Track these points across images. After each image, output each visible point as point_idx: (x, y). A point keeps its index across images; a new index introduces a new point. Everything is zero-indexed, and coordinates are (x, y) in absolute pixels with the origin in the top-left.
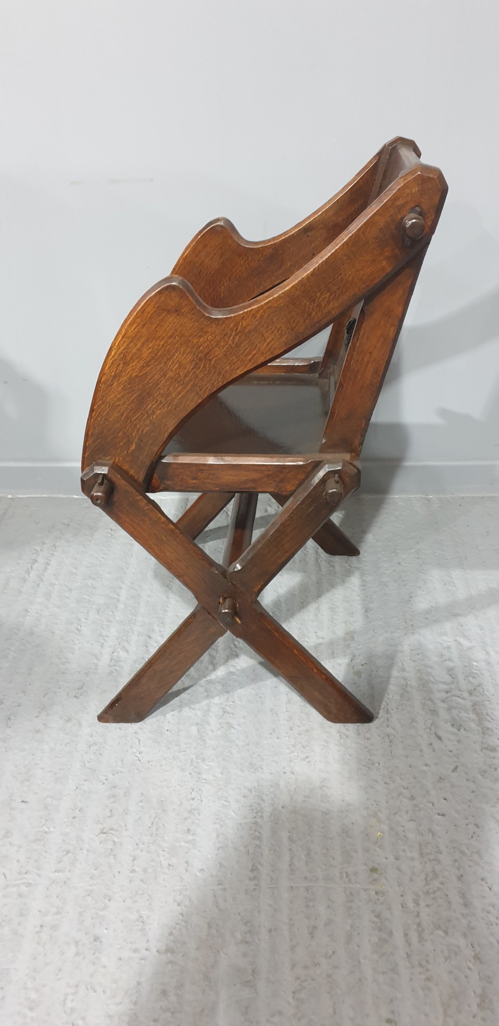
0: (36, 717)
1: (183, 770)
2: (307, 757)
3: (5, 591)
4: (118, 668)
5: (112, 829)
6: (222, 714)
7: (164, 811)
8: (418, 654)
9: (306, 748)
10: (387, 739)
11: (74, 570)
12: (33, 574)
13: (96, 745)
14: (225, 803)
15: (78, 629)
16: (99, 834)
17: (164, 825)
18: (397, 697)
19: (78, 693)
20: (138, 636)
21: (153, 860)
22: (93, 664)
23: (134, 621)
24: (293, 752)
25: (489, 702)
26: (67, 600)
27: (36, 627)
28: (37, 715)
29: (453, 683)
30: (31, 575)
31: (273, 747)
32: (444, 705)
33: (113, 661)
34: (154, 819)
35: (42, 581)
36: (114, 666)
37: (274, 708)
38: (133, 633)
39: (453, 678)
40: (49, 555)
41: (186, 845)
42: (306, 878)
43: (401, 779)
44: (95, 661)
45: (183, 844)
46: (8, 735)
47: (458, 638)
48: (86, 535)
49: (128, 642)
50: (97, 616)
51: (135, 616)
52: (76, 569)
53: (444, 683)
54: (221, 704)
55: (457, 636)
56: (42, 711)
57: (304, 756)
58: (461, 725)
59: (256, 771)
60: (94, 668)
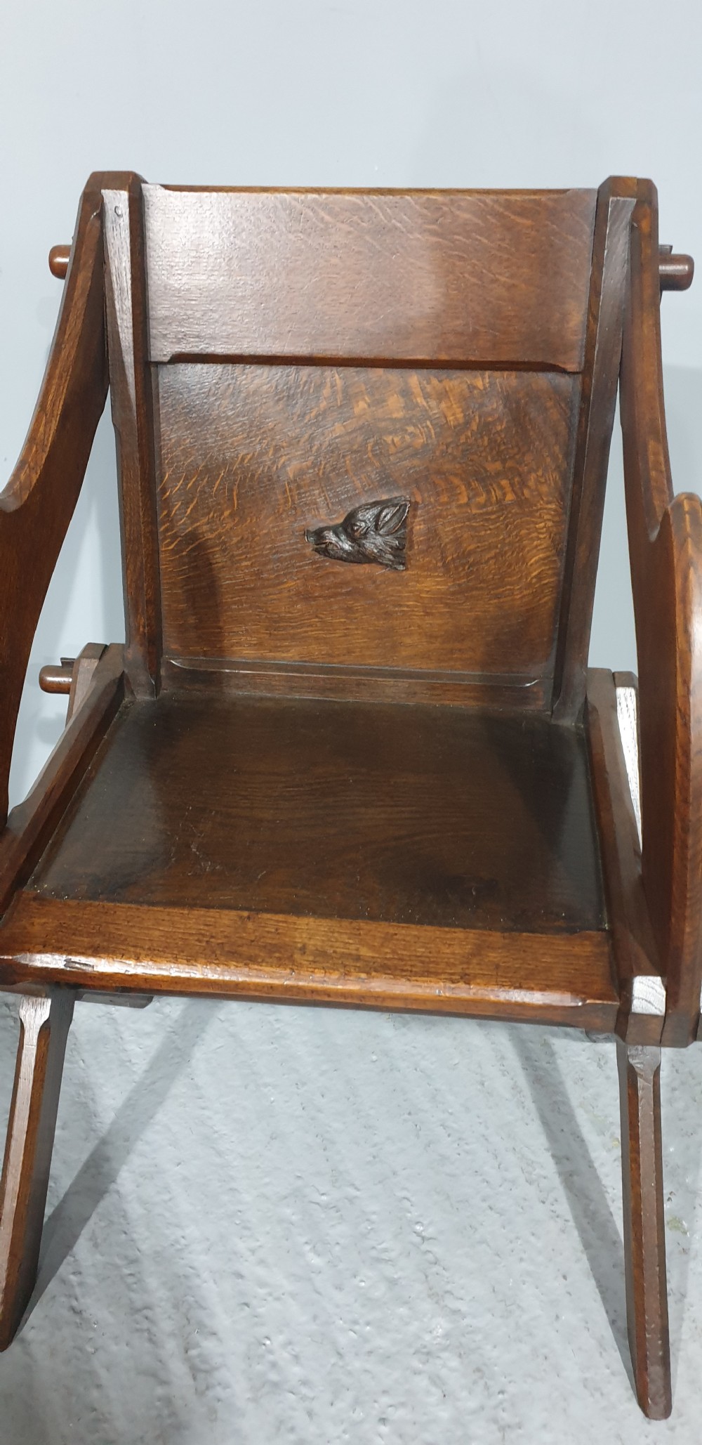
6: (499, 1435)
15: (73, 1309)
22: (159, 1400)
23: (183, 1241)
38: (198, 1276)
44: (160, 1391)
50: (98, 1257)
54: (482, 1408)
60: (166, 1412)
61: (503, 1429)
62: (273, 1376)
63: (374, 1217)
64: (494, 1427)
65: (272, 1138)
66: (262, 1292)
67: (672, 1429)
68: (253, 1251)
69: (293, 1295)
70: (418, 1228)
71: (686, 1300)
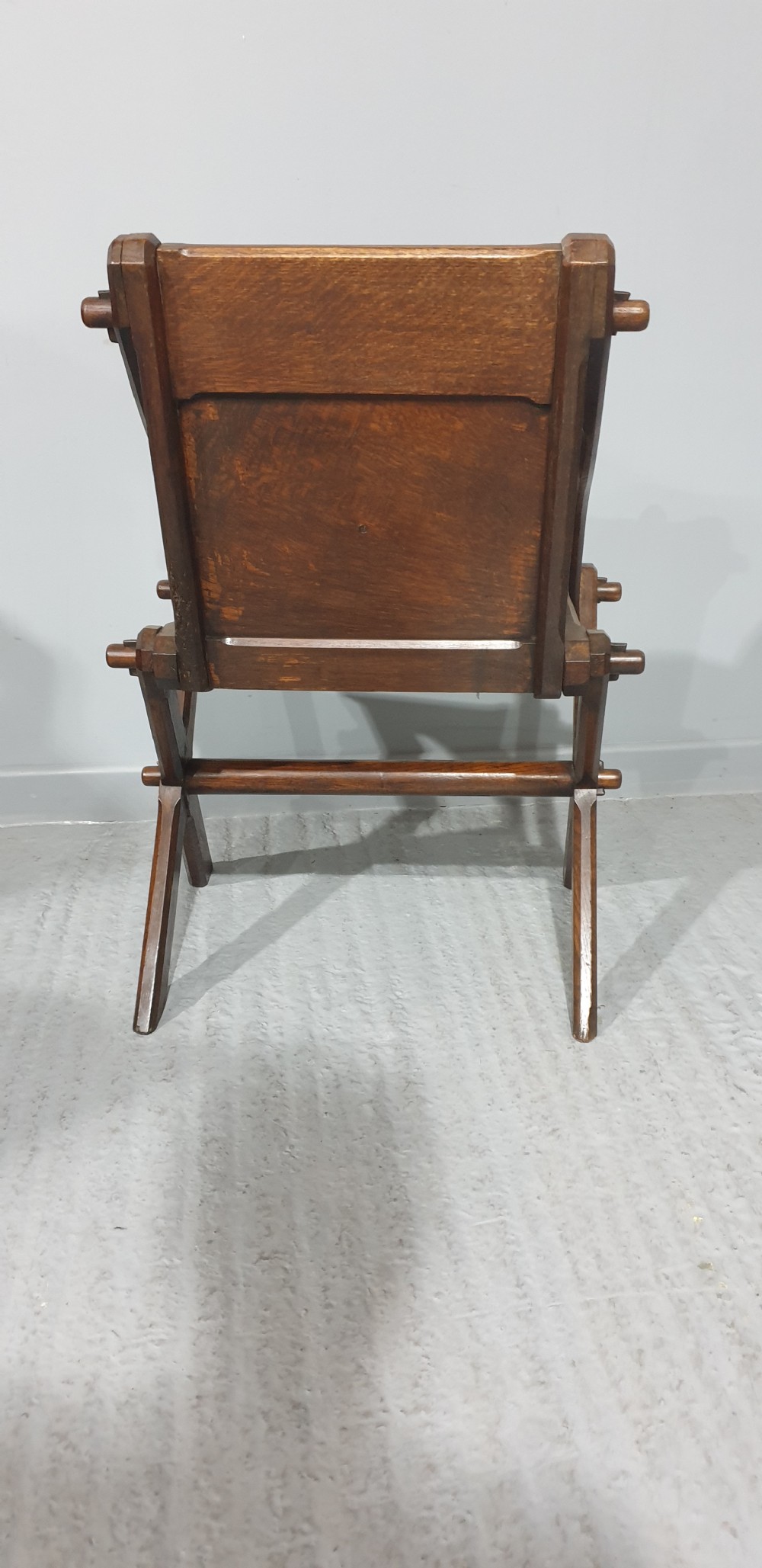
0: (108, 1112)
2: (554, 1131)
3: (9, 949)
4: (222, 1038)
5: (276, 1252)
7: (354, 1220)
8: (676, 988)
9: (549, 1119)
10: (666, 1098)
11: (114, 916)
12: (49, 926)
13: (216, 1141)
16: (257, 1261)
17: (359, 1239)
18: (663, 1045)
19: (167, 1075)
20: (242, 993)
21: (357, 1288)
24: (531, 1126)
26: (113, 956)
27: (72, 993)
28: (108, 1108)
29: (737, 1020)
30: (45, 926)
31: (498, 1122)
32: (733, 1048)
34: (341, 1232)
35: (66, 933)
36: (215, 1034)
39: (735, 1014)
40: (67, 899)
42: (605, 1287)
43: (705, 1146)
46: (67, 1139)
47: (725, 966)
48: (121, 871)
49: (228, 1004)
52: (117, 915)
53: (725, 1022)
55: (724, 963)
56: (115, 1102)
57: (550, 1129)
62: (260, 1038)
63: (368, 985)
65: (314, 941)
66: (273, 1004)
69: (292, 1008)
70: (398, 993)
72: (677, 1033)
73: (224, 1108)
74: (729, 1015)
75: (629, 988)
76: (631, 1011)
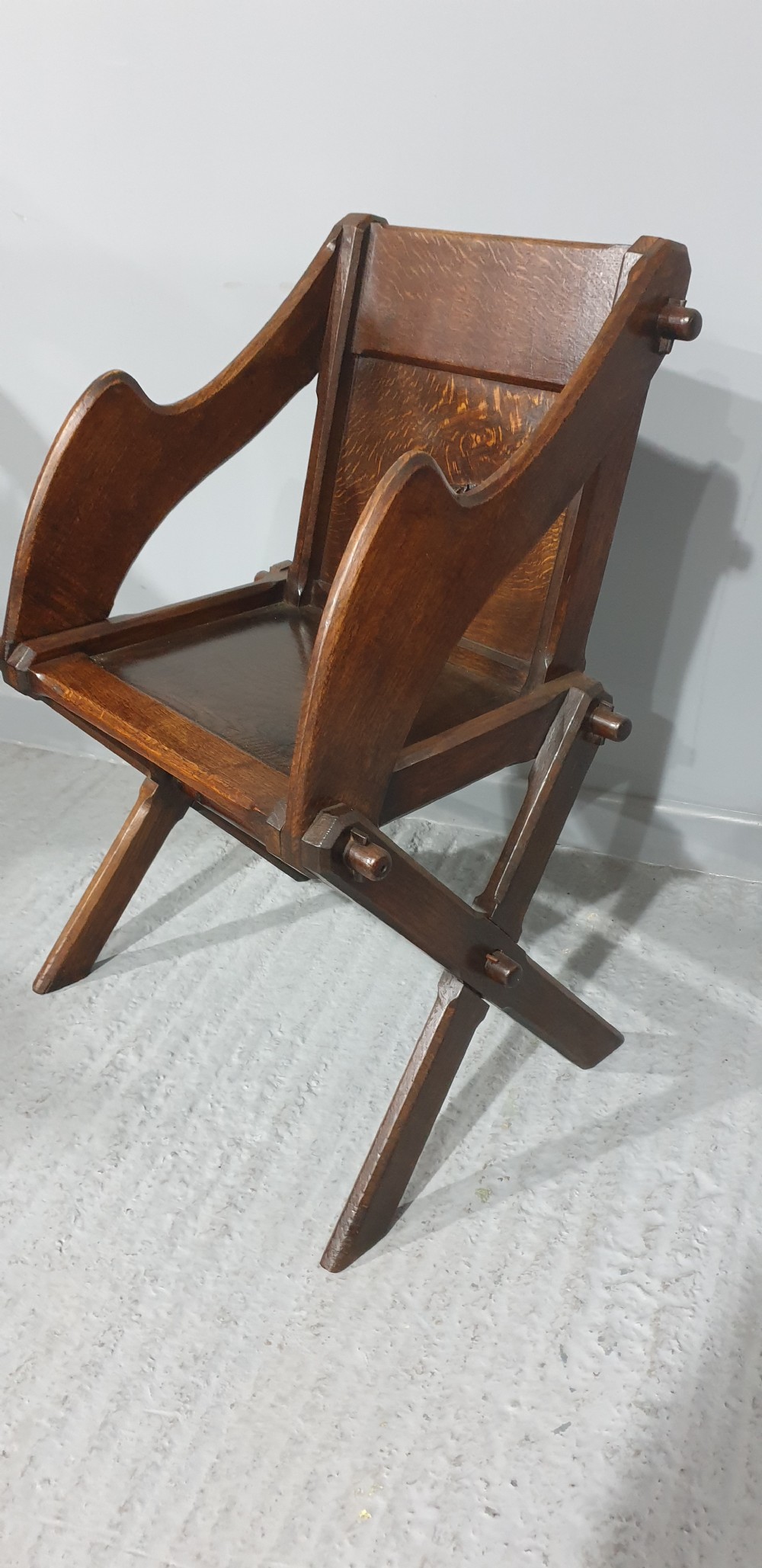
1: (115, 1287)
2: (319, 1325)
3: (25, 913)
4: (112, 1081)
6: (226, 1205)
7: (49, 1351)
8: (608, 1184)
9: (327, 1309)
10: (470, 1331)
14: (146, 1368)
17: (33, 1378)
18: (529, 1256)
19: (33, 1108)
22: (82, 1064)
23: (179, 1005)
24: (301, 1309)
25: (691, 1313)
29: (643, 1255)
30: (74, 894)
31: (274, 1289)
32: (605, 1294)
33: (111, 1067)
34: (26, 1362)
36: (109, 1075)
37: (313, 1219)
38: (166, 1025)
39: (648, 1246)
41: (48, 1425)
43: (457, 1417)
44: (86, 1061)
45: (44, 1422)
47: (697, 1172)
48: (187, 845)
50: (129, 985)
51: (185, 998)
52: (142, 898)
53: (626, 1251)
54: (232, 1187)
55: (697, 1167)
57: (317, 1321)
58: (616, 1344)
59: (224, 1325)
60: (78, 1071)
61: (230, 1204)
62: (146, 1094)
63: (293, 1061)
64: (227, 1200)
65: (288, 987)
66: (189, 1054)
67: (328, 1280)
68: (207, 1033)
69: (202, 1067)
70: (313, 1083)
71: (433, 1234)
72: (559, 1246)
73: (49, 1167)
74: (639, 1245)
75: (559, 1162)
76: (532, 1197)
